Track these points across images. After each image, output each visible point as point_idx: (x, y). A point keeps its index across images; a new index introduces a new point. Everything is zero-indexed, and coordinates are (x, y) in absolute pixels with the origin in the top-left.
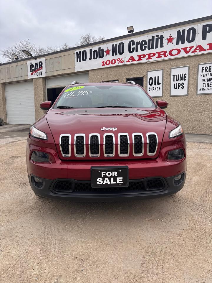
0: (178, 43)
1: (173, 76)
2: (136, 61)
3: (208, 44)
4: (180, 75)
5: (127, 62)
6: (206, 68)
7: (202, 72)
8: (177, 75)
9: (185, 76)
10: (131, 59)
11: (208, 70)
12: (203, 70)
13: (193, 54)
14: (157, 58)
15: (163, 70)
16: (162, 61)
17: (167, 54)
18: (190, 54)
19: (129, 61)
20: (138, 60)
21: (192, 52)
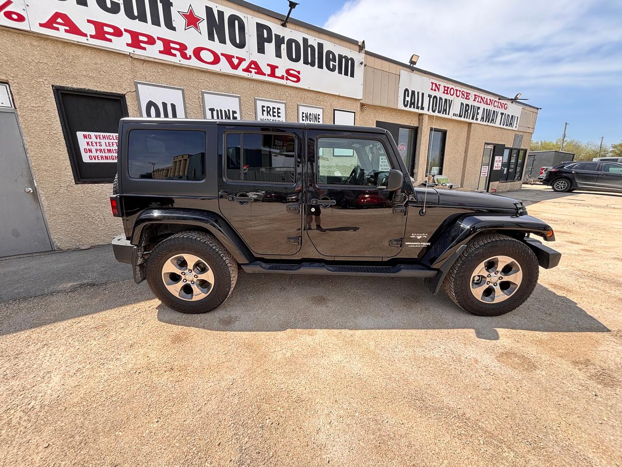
0: (211, 38)
1: (210, 109)
2: (85, 35)
3: (268, 65)
4: (225, 111)
5: (41, 25)
6: (269, 109)
7: (263, 115)
8: (217, 110)
9: (235, 115)
10: (59, 20)
11: (271, 113)
12: (263, 111)
13: (245, 74)
14: (160, 52)
15: (183, 90)
16: (176, 66)
17: (189, 52)
18: (239, 72)
19: (49, 24)
20: (92, 36)
21: (244, 70)
